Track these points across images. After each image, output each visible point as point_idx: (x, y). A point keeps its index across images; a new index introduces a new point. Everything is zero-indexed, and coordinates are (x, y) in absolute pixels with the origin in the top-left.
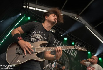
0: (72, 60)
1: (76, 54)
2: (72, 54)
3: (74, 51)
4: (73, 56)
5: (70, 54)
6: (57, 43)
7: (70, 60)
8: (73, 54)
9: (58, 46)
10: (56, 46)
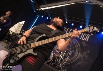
0: (84, 44)
1: (88, 38)
2: (83, 39)
3: (86, 35)
4: (84, 40)
5: (81, 38)
6: (66, 31)
7: (81, 45)
8: (85, 38)
9: (68, 33)
10: (66, 33)
